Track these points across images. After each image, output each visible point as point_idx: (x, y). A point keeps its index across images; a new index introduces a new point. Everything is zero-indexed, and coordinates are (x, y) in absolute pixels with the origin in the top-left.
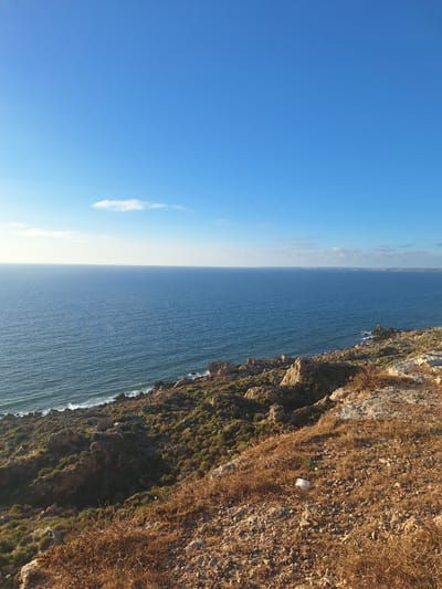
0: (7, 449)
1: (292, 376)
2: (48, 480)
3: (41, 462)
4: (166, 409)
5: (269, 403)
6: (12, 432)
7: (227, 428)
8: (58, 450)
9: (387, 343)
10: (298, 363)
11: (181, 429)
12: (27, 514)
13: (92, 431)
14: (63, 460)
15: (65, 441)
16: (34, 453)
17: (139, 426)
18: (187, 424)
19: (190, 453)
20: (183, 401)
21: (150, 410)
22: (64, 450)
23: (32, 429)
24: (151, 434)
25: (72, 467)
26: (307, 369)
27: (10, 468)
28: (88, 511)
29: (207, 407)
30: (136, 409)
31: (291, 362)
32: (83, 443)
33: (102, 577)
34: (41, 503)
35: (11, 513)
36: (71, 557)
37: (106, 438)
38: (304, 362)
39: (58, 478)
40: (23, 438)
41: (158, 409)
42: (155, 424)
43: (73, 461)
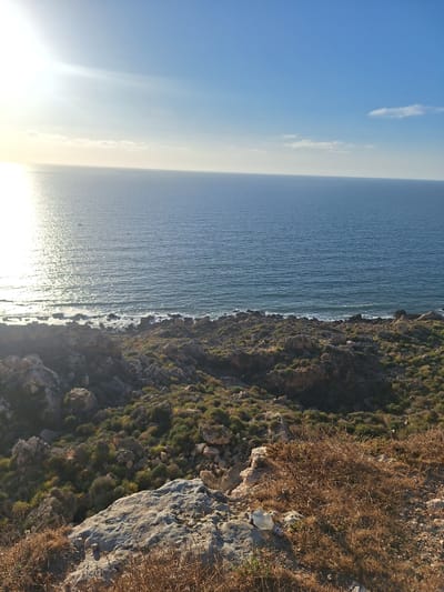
0: (253, 340)
2: (282, 374)
3: (278, 357)
4: (403, 339)
6: (257, 327)
8: (292, 352)
11: (419, 364)
12: (263, 396)
13: (325, 342)
14: (296, 361)
15: (300, 345)
16: (273, 349)
17: (372, 350)
18: (427, 361)
19: (425, 391)
20: (427, 337)
21: (386, 337)
22: (299, 353)
23: (273, 328)
24: (384, 361)
25: (304, 370)
27: (253, 356)
28: (314, 411)
30: (371, 333)
32: (315, 351)
33: (327, 494)
34: (275, 391)
35: (251, 391)
36: (297, 459)
37: (338, 353)
39: (290, 375)
40: (265, 334)
41: (396, 338)
42: (390, 352)
43: (304, 365)
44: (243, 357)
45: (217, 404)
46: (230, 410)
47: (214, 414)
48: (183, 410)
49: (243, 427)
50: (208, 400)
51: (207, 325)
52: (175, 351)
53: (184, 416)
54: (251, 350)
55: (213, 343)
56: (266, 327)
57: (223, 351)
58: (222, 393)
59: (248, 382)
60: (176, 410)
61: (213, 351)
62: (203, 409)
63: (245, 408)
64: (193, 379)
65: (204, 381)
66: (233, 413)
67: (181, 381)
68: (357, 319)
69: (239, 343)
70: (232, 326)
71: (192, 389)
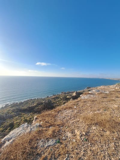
0: (31, 104)
1: (74, 94)
3: (36, 106)
4: (54, 99)
5: (71, 98)
6: (32, 101)
7: (64, 102)
9: (89, 89)
10: (75, 92)
11: (57, 102)
12: (34, 114)
13: (43, 102)
15: (39, 103)
16: (35, 105)
17: (50, 101)
18: (58, 101)
20: (57, 98)
21: (52, 99)
22: (39, 104)
23: (35, 101)
24: (52, 102)
25: (40, 107)
26: (77, 93)
29: (61, 99)
30: (50, 99)
31: (74, 92)
32: (42, 103)
34: (36, 112)
35: (31, 114)
37: (46, 103)
38: (76, 92)
39: (38, 109)
40: (33, 102)
41: (53, 99)
42: (53, 101)
43: (40, 106)
44: (29, 107)
45: (24, 118)
46: (27, 118)
47: (24, 120)
48: (17, 122)
49: (30, 121)
50: (22, 118)
51: (21, 103)
52: (14, 110)
53: (17, 123)
54: (31, 106)
55: (23, 106)
56: (33, 101)
57: (25, 107)
58: (25, 116)
59: (30, 112)
60: (15, 122)
61: (23, 108)
62: (22, 120)
63: (30, 117)
64: (19, 114)
65: (21, 115)
66: (28, 119)
67: (16, 116)
68: (48, 97)
69: (28, 105)
70: (27, 102)
71: (19, 117)
